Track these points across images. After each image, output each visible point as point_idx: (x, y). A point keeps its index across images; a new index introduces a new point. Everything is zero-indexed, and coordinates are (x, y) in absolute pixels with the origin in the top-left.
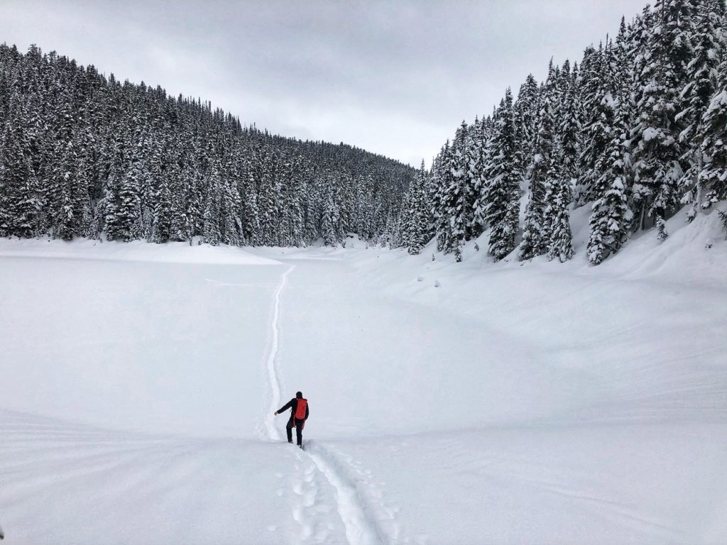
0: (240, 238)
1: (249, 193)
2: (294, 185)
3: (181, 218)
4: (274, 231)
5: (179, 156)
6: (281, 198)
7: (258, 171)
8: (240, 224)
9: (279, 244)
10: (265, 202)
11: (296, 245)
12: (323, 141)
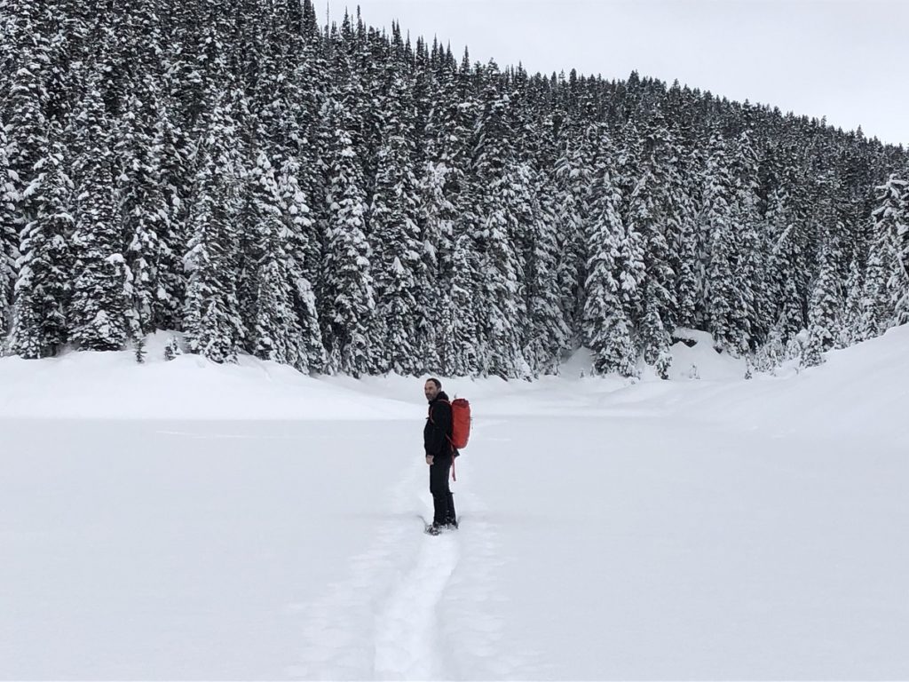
0: (310, 348)
1: (340, 196)
2: (490, 177)
3: (108, 269)
4: (424, 322)
5: (106, 74)
6: (445, 214)
7: (368, 131)
8: (309, 298)
9: (444, 363)
10: (391, 225)
11: (498, 370)
12: (573, 73)
